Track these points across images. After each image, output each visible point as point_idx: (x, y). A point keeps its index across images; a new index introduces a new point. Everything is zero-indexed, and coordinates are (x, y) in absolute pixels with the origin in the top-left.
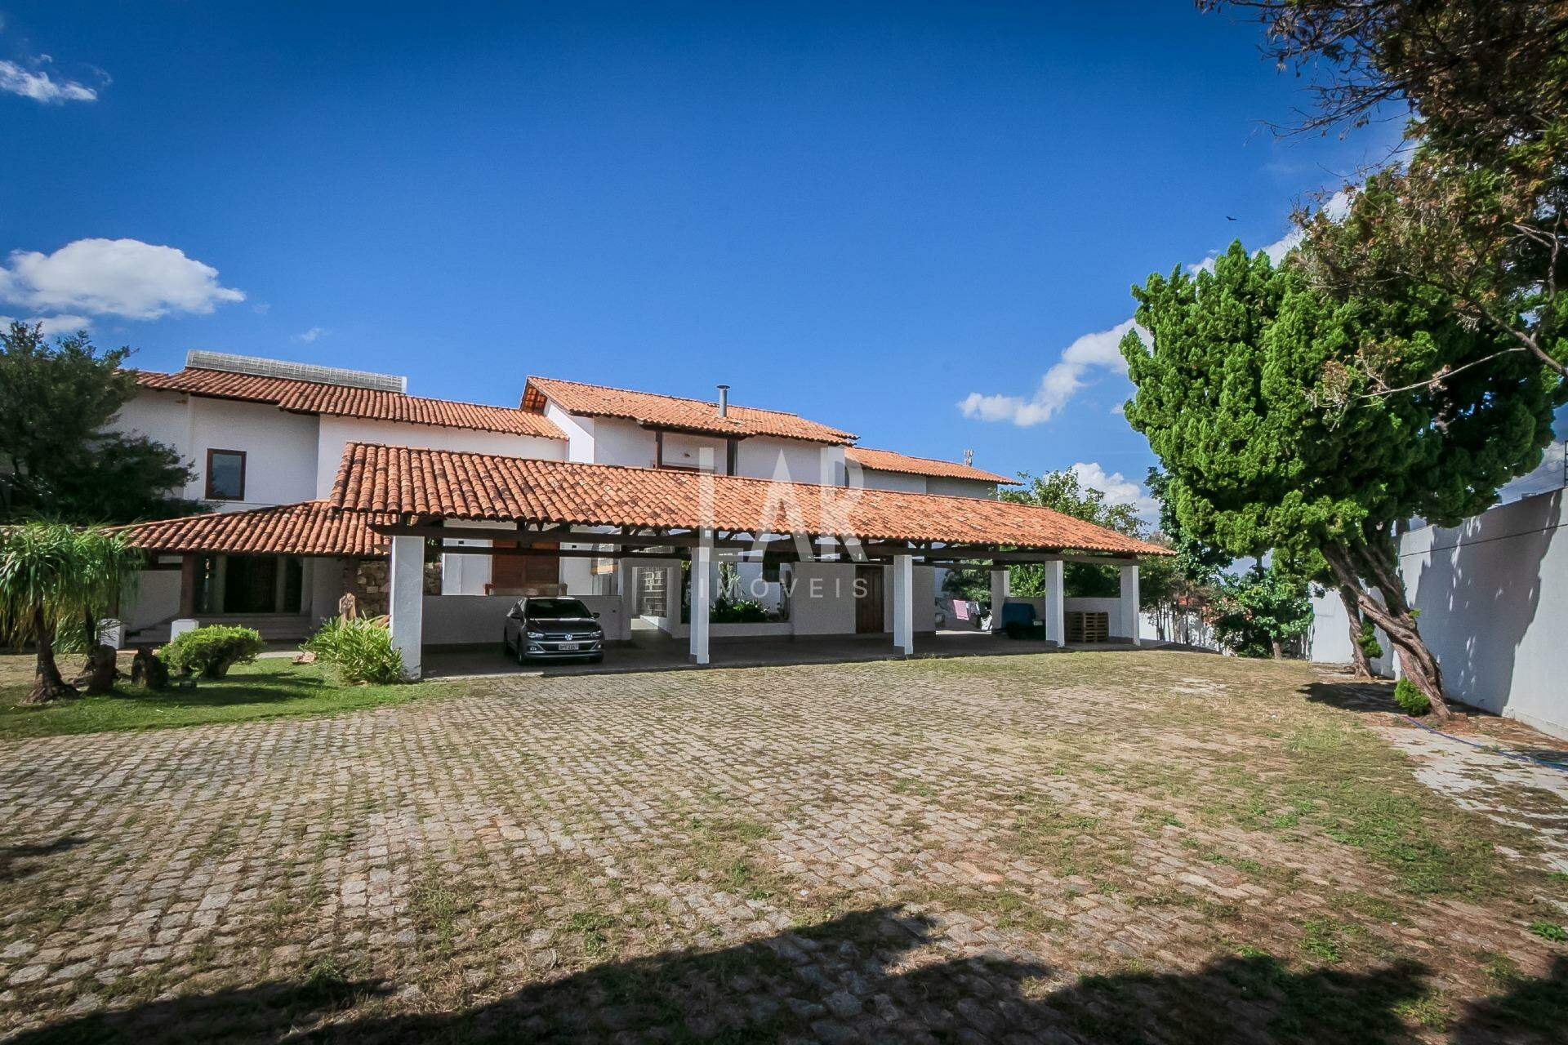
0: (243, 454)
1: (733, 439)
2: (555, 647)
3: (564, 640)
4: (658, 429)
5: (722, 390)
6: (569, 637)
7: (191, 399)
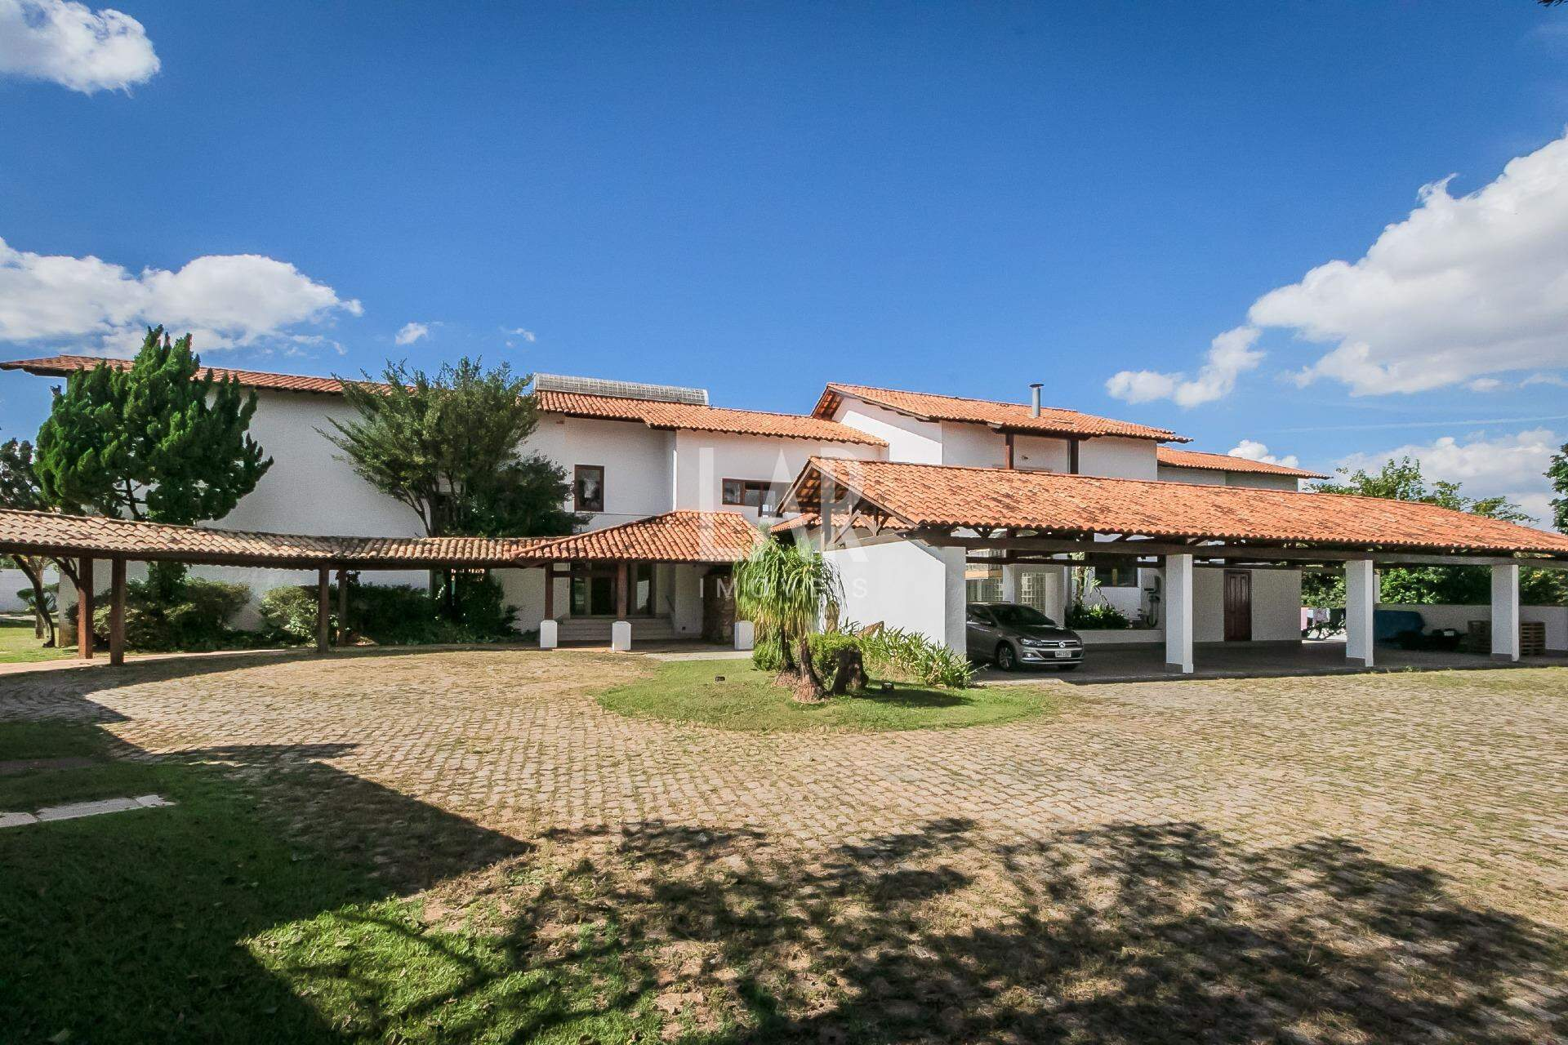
0: (601, 469)
1: (1074, 439)
2: (1052, 655)
3: (1058, 647)
4: (1009, 432)
5: (1035, 389)
6: (1062, 643)
7: (567, 419)
